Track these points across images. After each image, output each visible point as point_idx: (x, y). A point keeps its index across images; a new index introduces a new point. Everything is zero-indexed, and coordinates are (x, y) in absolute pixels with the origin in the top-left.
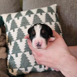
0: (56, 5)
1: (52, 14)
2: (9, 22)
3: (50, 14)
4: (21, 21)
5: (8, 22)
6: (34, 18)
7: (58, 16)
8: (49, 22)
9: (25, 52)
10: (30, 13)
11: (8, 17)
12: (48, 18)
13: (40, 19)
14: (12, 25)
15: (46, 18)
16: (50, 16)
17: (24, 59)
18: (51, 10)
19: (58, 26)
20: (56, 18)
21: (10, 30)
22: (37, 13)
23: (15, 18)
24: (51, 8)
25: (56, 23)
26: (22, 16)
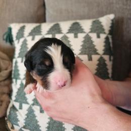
0: (112, 16)
1: (98, 37)
2: (18, 42)
3: (93, 36)
7: (111, 40)
8: (88, 54)
9: (33, 105)
12: (87, 46)
13: (70, 45)
14: (21, 49)
15: (82, 46)
16: (92, 42)
17: (31, 117)
18: (97, 28)
19: (105, 65)
20: (105, 46)
21: (19, 57)
22: (68, 33)
23: (28, 36)
24: (100, 23)
25: (101, 58)
26: (41, 34)
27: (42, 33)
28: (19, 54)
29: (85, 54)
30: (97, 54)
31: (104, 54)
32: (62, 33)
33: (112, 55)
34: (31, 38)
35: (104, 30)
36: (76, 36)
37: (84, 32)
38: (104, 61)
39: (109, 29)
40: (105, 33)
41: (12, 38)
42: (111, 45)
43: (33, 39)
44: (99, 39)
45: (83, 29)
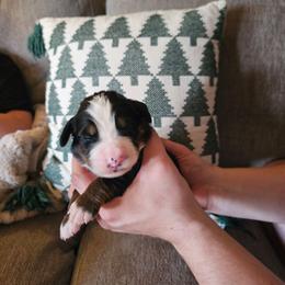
2: (55, 53)
4: (86, 58)
5: (52, 50)
6: (127, 53)
8: (173, 75)
10: (119, 29)
11: (55, 31)
12: (173, 60)
13: (143, 59)
14: (60, 65)
15: (163, 59)
16: (182, 52)
21: (56, 78)
22: (140, 36)
23: (72, 41)
24: (199, 16)
25: (195, 80)
26: (94, 39)
27: (96, 36)
28: (57, 73)
29: (168, 74)
30: (189, 74)
31: (200, 74)
32: (130, 37)
33: (216, 76)
34: (76, 44)
35: (204, 30)
36: (154, 43)
37: (169, 35)
38: (201, 85)
39: (215, 28)
40: (206, 36)
41: (44, 45)
42: (217, 58)
43: (81, 47)
44: (193, 48)
45: (167, 29)
